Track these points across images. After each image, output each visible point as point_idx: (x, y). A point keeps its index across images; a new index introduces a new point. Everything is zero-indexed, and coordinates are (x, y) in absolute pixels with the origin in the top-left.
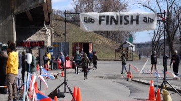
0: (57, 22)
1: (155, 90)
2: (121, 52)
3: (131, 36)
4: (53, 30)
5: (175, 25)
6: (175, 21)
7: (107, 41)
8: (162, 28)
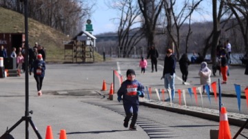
2: (75, 48)
3: (89, 21)
7: (49, 31)
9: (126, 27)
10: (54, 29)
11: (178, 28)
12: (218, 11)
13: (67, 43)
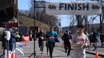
3: (60, 23)
4: (18, 20)
8: (75, 19)
9: (72, 25)
10: (48, 25)
11: (89, 25)
12: (102, 20)
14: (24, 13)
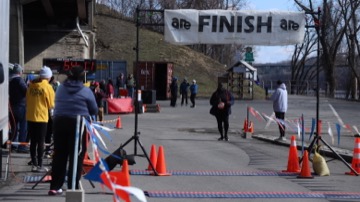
0: (102, 20)
1: (299, 154)
2: (230, 81)
3: (249, 50)
4: (94, 34)
5: (339, 28)
6: (338, 20)
7: (201, 60)
8: (311, 34)
9: (301, 56)
10: (209, 58)
13: (221, 75)
14: (115, 7)
